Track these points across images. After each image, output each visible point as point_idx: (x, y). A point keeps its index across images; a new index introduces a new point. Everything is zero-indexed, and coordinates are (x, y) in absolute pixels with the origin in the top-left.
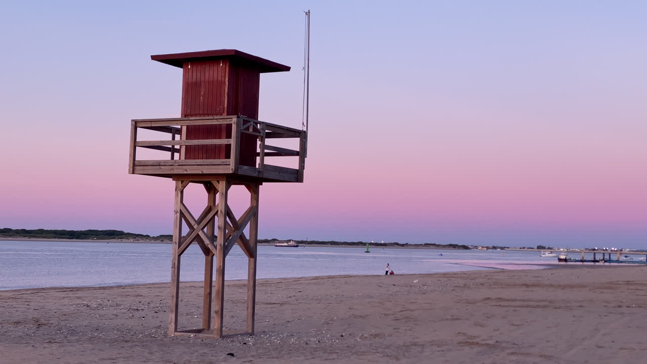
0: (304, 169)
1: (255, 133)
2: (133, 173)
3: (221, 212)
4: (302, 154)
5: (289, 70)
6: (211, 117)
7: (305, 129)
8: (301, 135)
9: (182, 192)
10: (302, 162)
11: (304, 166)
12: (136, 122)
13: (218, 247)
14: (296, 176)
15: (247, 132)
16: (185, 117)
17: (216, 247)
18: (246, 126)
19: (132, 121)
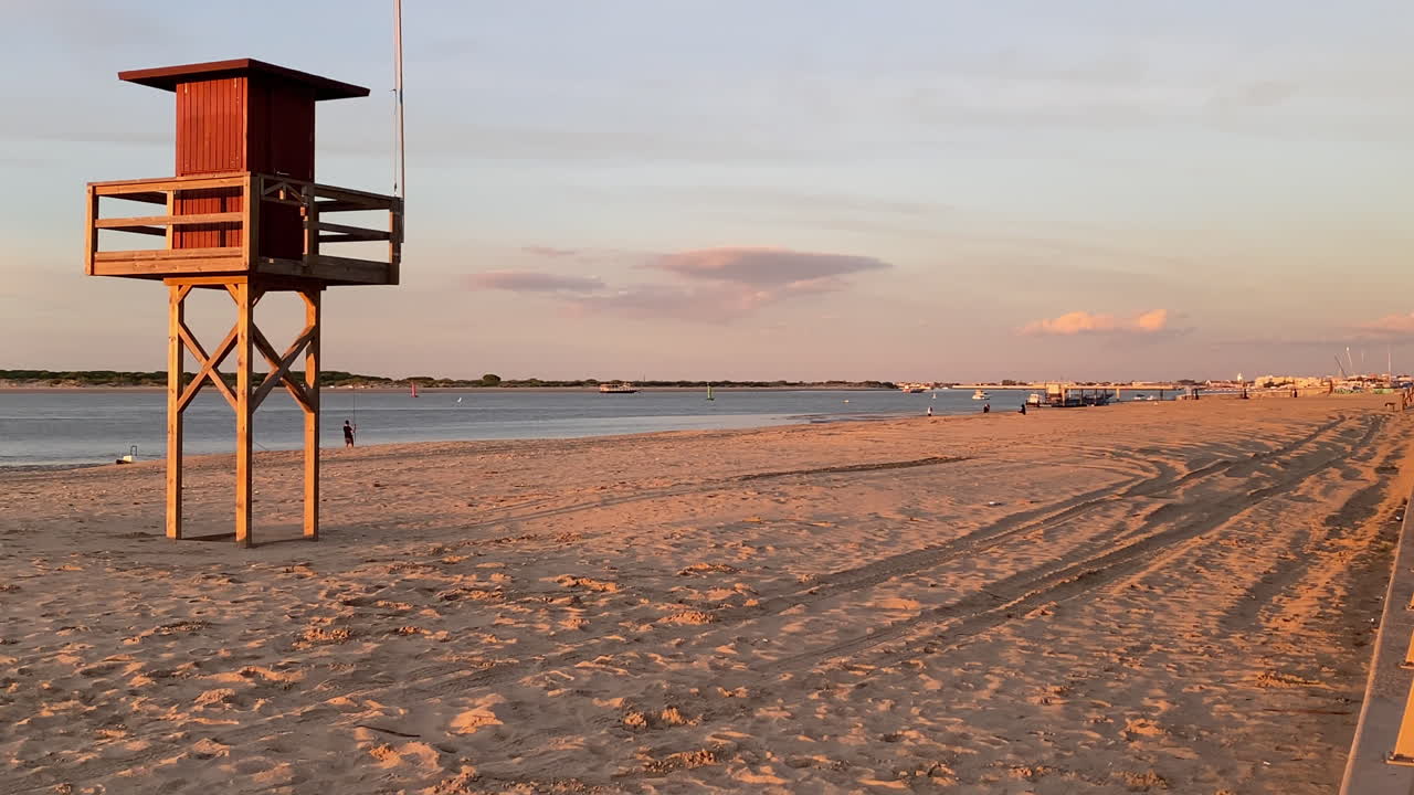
0: (399, 261)
1: (289, 202)
2: (93, 274)
3: (242, 336)
4: (395, 237)
5: (367, 95)
6: (211, 176)
7: (399, 195)
8: (395, 205)
9: (181, 305)
10: (396, 249)
11: (399, 257)
12: (94, 188)
13: (240, 396)
14: (387, 274)
15: (273, 200)
16: (182, 175)
17: (235, 396)
18: (270, 190)
19: (89, 184)
